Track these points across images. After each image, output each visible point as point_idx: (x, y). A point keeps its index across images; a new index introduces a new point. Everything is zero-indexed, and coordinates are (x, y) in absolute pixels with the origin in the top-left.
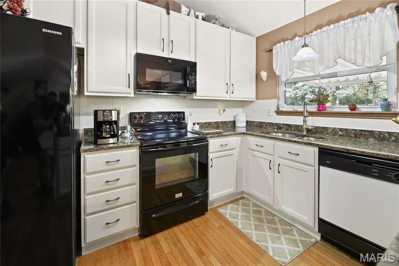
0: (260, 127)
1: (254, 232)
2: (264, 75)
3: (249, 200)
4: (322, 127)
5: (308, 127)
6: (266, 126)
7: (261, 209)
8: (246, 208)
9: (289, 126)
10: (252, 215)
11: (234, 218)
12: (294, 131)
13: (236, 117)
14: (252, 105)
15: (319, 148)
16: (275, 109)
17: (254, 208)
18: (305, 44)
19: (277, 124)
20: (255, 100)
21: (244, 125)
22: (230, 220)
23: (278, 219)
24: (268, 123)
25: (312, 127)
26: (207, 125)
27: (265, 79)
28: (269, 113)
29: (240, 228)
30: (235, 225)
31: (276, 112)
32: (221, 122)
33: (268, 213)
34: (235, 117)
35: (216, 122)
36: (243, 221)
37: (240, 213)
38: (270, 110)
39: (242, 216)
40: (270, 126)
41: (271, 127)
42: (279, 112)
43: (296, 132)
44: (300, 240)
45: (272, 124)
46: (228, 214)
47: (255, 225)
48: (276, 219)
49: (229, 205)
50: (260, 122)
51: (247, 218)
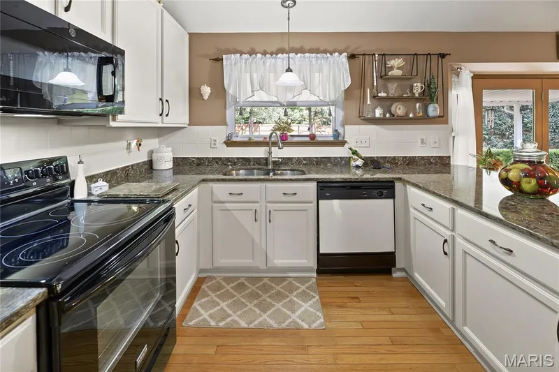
0: (198, 165)
1: (265, 316)
2: (206, 91)
3: (214, 278)
4: (287, 158)
5: (274, 159)
6: (209, 162)
7: (239, 281)
8: (222, 291)
9: (247, 160)
10: (239, 296)
11: (223, 319)
12: (254, 165)
13: (153, 154)
14: (180, 133)
15: (318, 182)
16: (224, 139)
17: (232, 285)
18: (289, 68)
19: (229, 158)
20: (186, 126)
21: (170, 165)
22: (221, 324)
23: (269, 280)
24: (213, 158)
25: (279, 158)
26: (109, 176)
27: (206, 97)
28: (215, 144)
29: (246, 326)
30: (236, 326)
31: (225, 143)
32: (132, 166)
33: (254, 280)
34: (151, 153)
35: (125, 167)
36: (239, 313)
37: (223, 305)
38: (215, 141)
39: (228, 306)
40: (217, 162)
41: (218, 164)
42: (229, 143)
43: (256, 166)
44: (307, 288)
45: (220, 159)
46: (209, 319)
47: (255, 306)
48: (266, 280)
49: (196, 304)
50: (198, 158)
51: (237, 305)
